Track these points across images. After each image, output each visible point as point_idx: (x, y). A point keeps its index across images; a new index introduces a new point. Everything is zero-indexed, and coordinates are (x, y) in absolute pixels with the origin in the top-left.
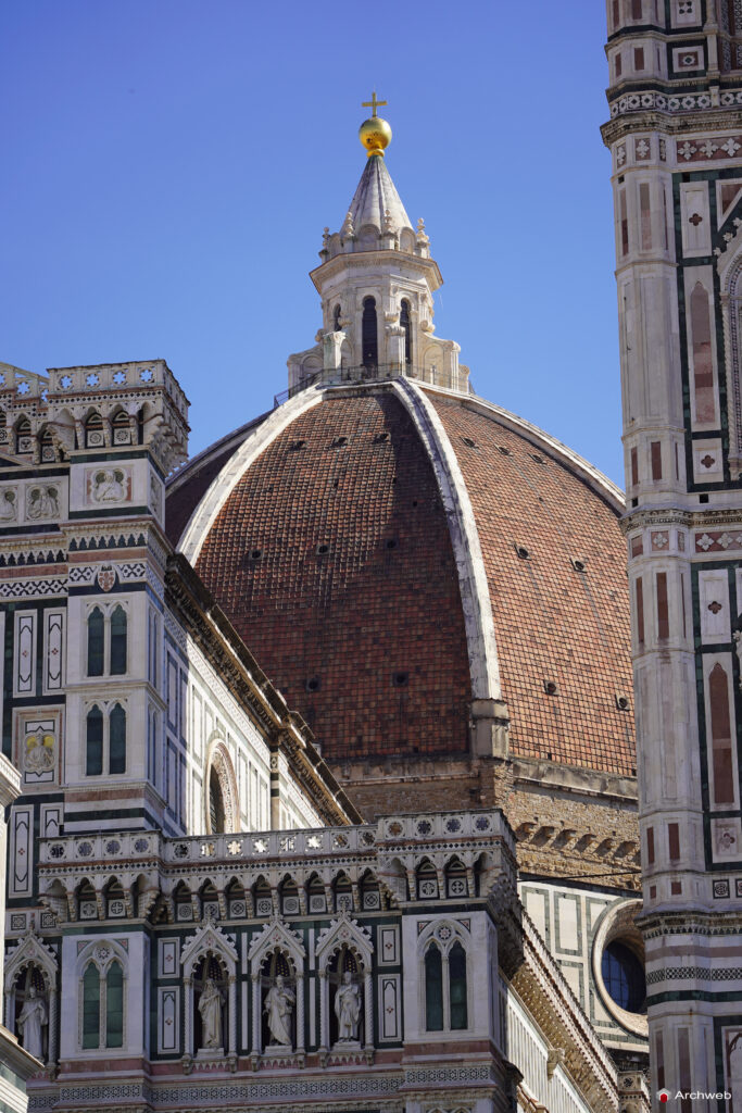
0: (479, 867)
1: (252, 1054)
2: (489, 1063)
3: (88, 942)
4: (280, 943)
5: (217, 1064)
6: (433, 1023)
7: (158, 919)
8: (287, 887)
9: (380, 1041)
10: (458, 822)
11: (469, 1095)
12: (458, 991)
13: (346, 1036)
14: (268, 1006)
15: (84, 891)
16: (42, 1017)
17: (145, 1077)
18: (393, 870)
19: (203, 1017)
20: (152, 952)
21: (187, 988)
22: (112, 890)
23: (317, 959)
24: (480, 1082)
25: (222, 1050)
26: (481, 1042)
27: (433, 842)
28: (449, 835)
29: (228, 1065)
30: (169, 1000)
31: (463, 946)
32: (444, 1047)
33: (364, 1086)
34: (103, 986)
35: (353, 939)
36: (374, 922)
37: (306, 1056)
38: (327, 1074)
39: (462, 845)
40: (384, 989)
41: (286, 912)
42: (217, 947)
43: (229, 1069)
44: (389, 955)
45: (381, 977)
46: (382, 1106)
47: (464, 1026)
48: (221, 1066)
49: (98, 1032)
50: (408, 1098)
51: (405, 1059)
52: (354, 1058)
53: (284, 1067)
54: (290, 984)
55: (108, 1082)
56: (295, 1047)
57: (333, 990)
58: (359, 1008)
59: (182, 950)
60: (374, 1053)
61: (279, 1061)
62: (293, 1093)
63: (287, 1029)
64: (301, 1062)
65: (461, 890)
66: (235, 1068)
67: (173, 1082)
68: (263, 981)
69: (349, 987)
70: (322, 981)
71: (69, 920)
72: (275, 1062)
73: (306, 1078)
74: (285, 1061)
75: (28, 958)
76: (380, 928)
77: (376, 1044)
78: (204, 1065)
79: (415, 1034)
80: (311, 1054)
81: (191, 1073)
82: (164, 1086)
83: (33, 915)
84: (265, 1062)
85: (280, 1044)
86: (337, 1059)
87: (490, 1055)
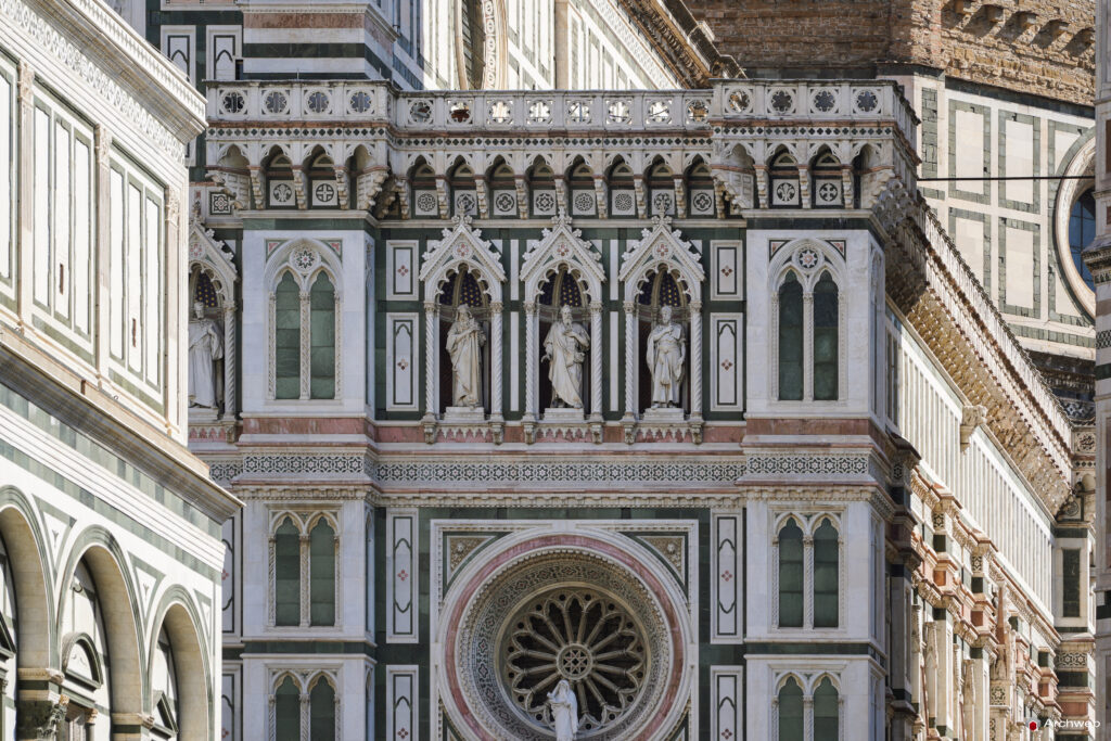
0: (860, 165)
1: (525, 418)
2: (868, 452)
3: (282, 242)
4: (567, 258)
5: (474, 431)
6: (789, 389)
7: (386, 212)
8: (577, 176)
9: (712, 410)
10: (832, 97)
11: (837, 495)
12: (826, 345)
13: (663, 399)
14: (549, 349)
15: (275, 166)
16: (215, 347)
17: (369, 446)
18: (734, 162)
19: (454, 361)
20: (378, 261)
21: (429, 316)
22: (317, 166)
23: (621, 284)
24: (853, 477)
26: (858, 420)
27: (794, 124)
28: (819, 115)
29: (490, 432)
30: (403, 332)
31: (834, 279)
32: (804, 425)
33: (688, 473)
34: (305, 307)
35: (674, 258)
36: (707, 235)
37: (604, 426)
38: (634, 453)
39: (837, 132)
40: (719, 334)
41: (576, 211)
42: (474, 258)
43: (492, 438)
44: (727, 284)
46: (712, 503)
47: (833, 395)
48: (480, 433)
49: (298, 375)
50: (751, 495)
51: (747, 438)
52: (674, 431)
53: (573, 440)
55: (314, 450)
56: (588, 412)
57: (644, 332)
58: (681, 360)
59: (422, 261)
60: (703, 427)
61: (564, 430)
62: (584, 478)
63: (577, 385)
64: (596, 434)
65: (834, 197)
66: (501, 438)
67: (409, 453)
68: (542, 313)
69: (668, 329)
70: (629, 317)
71: (254, 207)
72: (559, 432)
73: (605, 458)
74: (574, 431)
75: (192, 259)
76: (714, 243)
77: (706, 414)
78: (455, 431)
79: (762, 402)
80: (611, 423)
81: (436, 441)
82: (397, 458)
83: (198, 195)
84: (544, 431)
85: (566, 406)
86: (649, 432)
87: (867, 439)
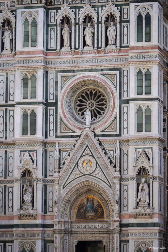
1: (79, 49)
2: (158, 53)
3: (25, 12)
4: (89, 12)
5: (68, 53)
6: (139, 39)
7: (48, 4)
9: (122, 45)
11: (150, 63)
12: (148, 29)
13: (111, 43)
14: (85, 33)
16: (11, 36)
17: (44, 57)
19: (64, 37)
20: (47, 15)
21: (58, 27)
23: (101, 18)
24: (154, 59)
25: (70, 48)
26: (155, 46)
29: (72, 53)
30: (52, 31)
31: (150, 14)
32: (143, 48)
33: (116, 60)
34: (30, 26)
35: (113, 11)
36: (121, 5)
37: (97, 50)
38: (104, 56)
40: (124, 28)
41: (91, 2)
42: (68, 13)
43: (72, 54)
44: (125, 16)
45: (123, 24)
46: (122, 67)
47: (150, 41)
49: (29, 42)
50: (130, 64)
51: (129, 51)
52: (113, 51)
53: (90, 54)
54: (92, 26)
55: (31, 58)
56: (94, 47)
58: (115, 34)
59: (57, 15)
60: (120, 49)
61: (88, 52)
62: (93, 62)
63: (91, 41)
64: (96, 52)
66: (74, 54)
67: (53, 58)
68: (83, 25)
69: (112, 27)
70: (103, 25)
71: (19, 4)
72: (87, 52)
73: (98, 58)
74: (91, 52)
75: (6, 17)
76: (123, 7)
79: (133, 43)
80: (99, 50)
81: (59, 55)
82: (51, 60)
83: (7, 2)
84: (84, 52)
85: (89, 46)
86: (108, 51)
87: (157, 50)
